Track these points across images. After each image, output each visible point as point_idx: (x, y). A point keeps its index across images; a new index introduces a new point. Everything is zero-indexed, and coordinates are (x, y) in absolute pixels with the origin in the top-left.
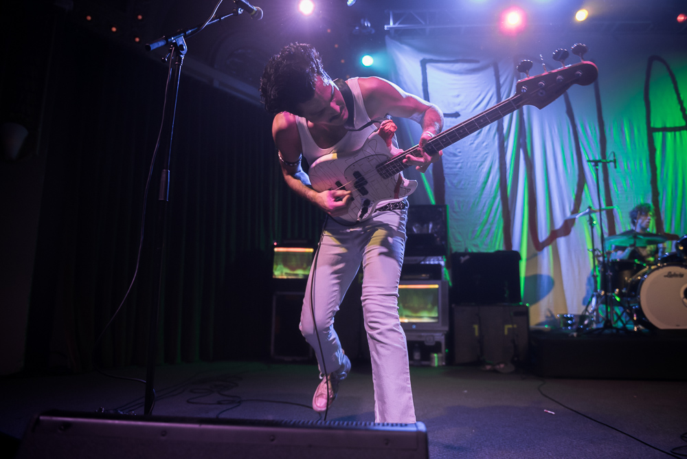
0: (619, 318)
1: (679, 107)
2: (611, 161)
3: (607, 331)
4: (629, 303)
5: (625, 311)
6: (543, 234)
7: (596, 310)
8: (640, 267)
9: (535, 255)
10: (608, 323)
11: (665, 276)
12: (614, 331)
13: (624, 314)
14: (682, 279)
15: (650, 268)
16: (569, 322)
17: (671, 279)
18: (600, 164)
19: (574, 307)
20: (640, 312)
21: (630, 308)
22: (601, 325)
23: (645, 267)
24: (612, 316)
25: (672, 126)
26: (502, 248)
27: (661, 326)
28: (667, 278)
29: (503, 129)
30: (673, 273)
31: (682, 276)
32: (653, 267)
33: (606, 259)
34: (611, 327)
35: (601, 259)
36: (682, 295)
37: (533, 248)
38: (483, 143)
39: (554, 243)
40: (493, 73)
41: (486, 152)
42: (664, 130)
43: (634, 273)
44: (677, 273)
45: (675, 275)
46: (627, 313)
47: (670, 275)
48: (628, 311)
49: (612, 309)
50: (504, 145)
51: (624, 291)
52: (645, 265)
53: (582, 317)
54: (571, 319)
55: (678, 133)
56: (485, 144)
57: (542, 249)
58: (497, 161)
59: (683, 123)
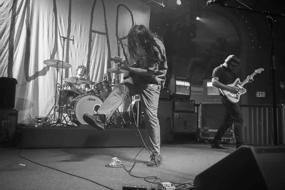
0: (65, 118)
2: (71, 40)
3: (58, 125)
4: (70, 111)
6: (31, 73)
7: (54, 114)
8: (77, 95)
9: (26, 84)
10: (59, 121)
12: (62, 125)
13: (67, 117)
14: (94, 101)
16: (40, 121)
17: (90, 101)
18: (66, 40)
19: (42, 113)
20: (74, 116)
22: (55, 122)
24: (61, 117)
25: (100, 31)
26: (7, 76)
27: (83, 123)
28: (88, 100)
29: (16, 8)
31: (94, 100)
33: (62, 89)
34: (60, 123)
35: (60, 89)
36: (94, 109)
37: (25, 80)
38: (2, 13)
39: (36, 78)
41: (4, 19)
42: (97, 32)
43: (74, 97)
45: (92, 100)
47: (90, 99)
48: (69, 115)
49: (62, 114)
50: (15, 18)
51: (69, 105)
52: (80, 94)
53: (46, 118)
54: (40, 119)
55: (102, 36)
56: (3, 14)
57: (30, 81)
58: (10, 26)
59: (105, 32)
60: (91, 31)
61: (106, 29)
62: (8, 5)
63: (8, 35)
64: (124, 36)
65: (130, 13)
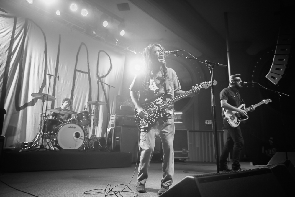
0: (48, 143)
1: (87, 65)
2: (57, 77)
3: (41, 150)
4: (53, 138)
5: (50, 141)
6: (22, 104)
7: (38, 140)
8: (60, 123)
9: (16, 113)
10: (42, 146)
11: (69, 127)
12: (45, 150)
13: (50, 142)
14: (75, 129)
15: (64, 124)
16: (26, 146)
17: (71, 129)
19: (29, 139)
20: (56, 142)
21: (53, 140)
22: (39, 147)
23: (62, 123)
24: (45, 143)
25: (84, 71)
27: (64, 147)
28: (69, 128)
29: (12, 49)
30: (72, 126)
31: (75, 128)
32: (65, 123)
33: (46, 118)
34: (43, 148)
36: (74, 135)
37: (15, 110)
39: (26, 108)
40: (13, 21)
42: (80, 71)
43: (57, 125)
44: (74, 127)
45: (73, 127)
46: (51, 142)
47: (71, 127)
48: (52, 141)
49: (45, 140)
50: (10, 57)
51: (52, 132)
52: (62, 122)
53: (31, 143)
54: (27, 144)
55: (85, 74)
57: (20, 110)
58: (5, 63)
59: (87, 71)
60: (76, 70)
61: (89, 69)
62: (5, 46)
63: (4, 71)
64: (104, 75)
65: (108, 57)
